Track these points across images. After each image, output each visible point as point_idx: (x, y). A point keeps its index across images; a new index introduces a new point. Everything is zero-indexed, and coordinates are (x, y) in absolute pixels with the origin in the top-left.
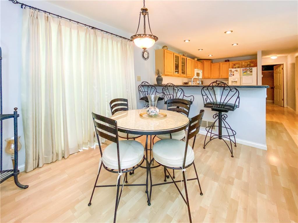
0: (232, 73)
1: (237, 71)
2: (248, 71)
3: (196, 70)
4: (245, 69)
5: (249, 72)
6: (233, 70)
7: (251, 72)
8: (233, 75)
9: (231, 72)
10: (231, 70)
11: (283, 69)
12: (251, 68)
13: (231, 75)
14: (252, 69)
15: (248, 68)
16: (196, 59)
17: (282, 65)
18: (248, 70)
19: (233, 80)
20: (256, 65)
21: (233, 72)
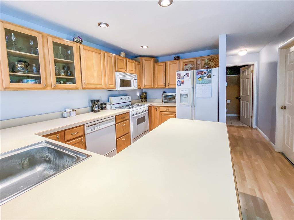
0: (180, 80)
1: (187, 75)
2: (205, 75)
3: (117, 73)
4: (201, 72)
5: (206, 78)
6: (183, 73)
7: (210, 77)
8: (183, 83)
9: (180, 78)
10: (180, 74)
11: (252, 72)
12: (209, 70)
13: (179, 82)
14: (211, 71)
15: (205, 70)
16: (123, 55)
17: (252, 67)
18: (205, 73)
19: (182, 93)
20: (217, 65)
21: (183, 78)
